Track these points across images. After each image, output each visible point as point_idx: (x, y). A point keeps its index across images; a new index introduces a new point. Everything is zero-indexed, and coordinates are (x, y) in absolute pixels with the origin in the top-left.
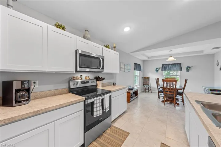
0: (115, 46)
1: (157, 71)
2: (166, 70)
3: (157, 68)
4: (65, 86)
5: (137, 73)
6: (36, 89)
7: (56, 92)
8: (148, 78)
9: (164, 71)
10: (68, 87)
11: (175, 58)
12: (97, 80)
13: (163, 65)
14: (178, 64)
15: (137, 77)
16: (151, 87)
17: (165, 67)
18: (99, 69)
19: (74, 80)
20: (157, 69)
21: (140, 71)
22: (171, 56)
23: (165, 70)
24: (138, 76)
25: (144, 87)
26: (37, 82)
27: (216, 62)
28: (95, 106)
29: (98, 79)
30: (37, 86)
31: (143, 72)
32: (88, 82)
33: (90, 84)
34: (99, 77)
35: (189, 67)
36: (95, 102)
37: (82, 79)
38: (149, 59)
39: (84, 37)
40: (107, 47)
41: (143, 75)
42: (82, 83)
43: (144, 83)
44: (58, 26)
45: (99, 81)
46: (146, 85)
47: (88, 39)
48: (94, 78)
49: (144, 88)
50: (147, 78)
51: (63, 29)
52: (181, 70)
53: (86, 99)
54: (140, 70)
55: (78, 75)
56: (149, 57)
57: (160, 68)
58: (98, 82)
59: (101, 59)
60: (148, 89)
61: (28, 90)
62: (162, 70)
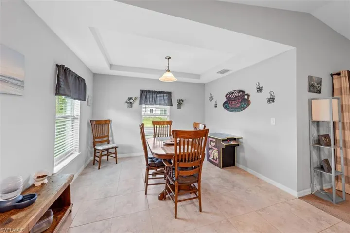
1: (130, 105)
2: (148, 102)
3: (130, 99)
5: (73, 107)
8: (108, 122)
9: (144, 106)
13: (142, 92)
15: (69, 124)
16: (115, 148)
17: (146, 97)
20: (131, 101)
21: (84, 100)
22: (168, 71)
23: (146, 103)
24: (74, 119)
25: (96, 150)
27: (208, 96)
31: (94, 106)
35: (182, 100)
41: (93, 114)
43: (95, 138)
46: (101, 143)
49: (95, 153)
50: (106, 121)
52: (171, 105)
54: (83, 98)
56: (112, 65)
57: (136, 98)
60: (108, 155)
62: (140, 104)
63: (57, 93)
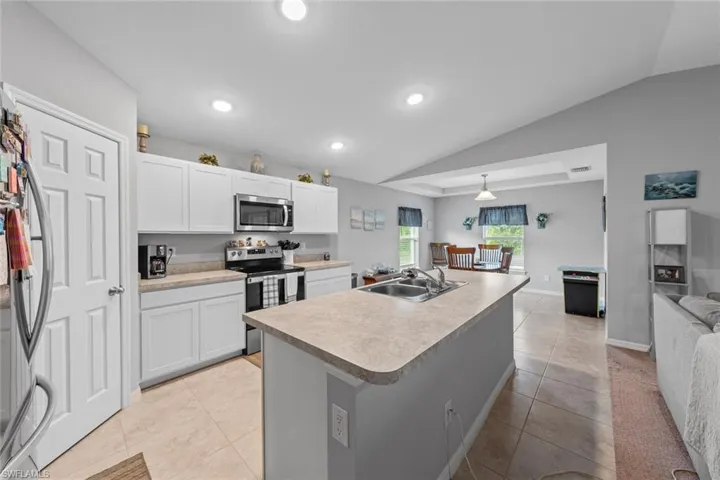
0: (327, 174)
1: (470, 227)
2: (490, 223)
3: (469, 219)
4: (218, 258)
5: (414, 232)
6: (173, 259)
7: (203, 266)
9: (484, 227)
10: (223, 259)
11: (493, 193)
12: (283, 248)
13: (482, 210)
14: (518, 207)
15: (412, 243)
17: (486, 216)
18: (282, 225)
19: (235, 246)
20: (469, 222)
21: (421, 226)
22: (485, 189)
23: (486, 223)
24: (415, 240)
26: (174, 249)
28: (265, 289)
29: (285, 245)
30: (174, 255)
31: (435, 229)
32: (262, 251)
33: (267, 255)
34: (288, 243)
35: (545, 216)
36: (265, 283)
37: (250, 245)
38: (445, 195)
39: (252, 170)
40: (304, 179)
41: (433, 237)
42: (249, 252)
43: (434, 259)
44: (205, 160)
45: (286, 249)
47: (260, 172)
48: (276, 243)
51: (214, 162)
52: (526, 223)
53: (248, 276)
54: (420, 224)
55: (244, 239)
56: (444, 190)
57: (474, 219)
58: (285, 252)
59: (285, 207)
61: (163, 259)
62: (480, 225)
63: (400, 224)
